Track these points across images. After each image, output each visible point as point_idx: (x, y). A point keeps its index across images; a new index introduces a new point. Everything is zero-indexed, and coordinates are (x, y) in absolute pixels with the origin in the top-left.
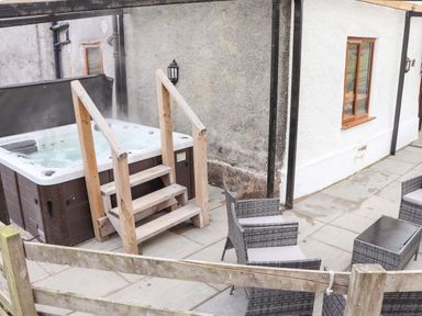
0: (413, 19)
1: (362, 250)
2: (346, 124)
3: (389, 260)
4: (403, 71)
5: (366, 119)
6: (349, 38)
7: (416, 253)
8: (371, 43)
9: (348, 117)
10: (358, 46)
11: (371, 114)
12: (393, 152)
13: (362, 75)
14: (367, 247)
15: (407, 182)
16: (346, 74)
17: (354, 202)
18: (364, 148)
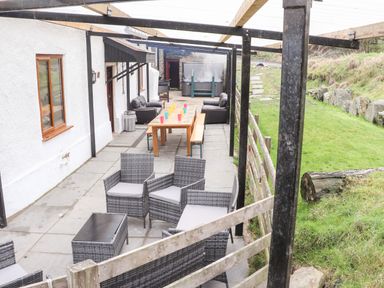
0: (92, 38)
1: (81, 250)
2: (46, 136)
3: (106, 251)
4: (91, 82)
5: (64, 129)
6: (38, 55)
7: (127, 237)
8: (59, 58)
9: (48, 128)
10: (47, 63)
11: (68, 124)
12: (94, 155)
13: (55, 89)
14: (84, 246)
15: (108, 179)
16: (39, 89)
17: (66, 207)
18: (67, 156)
